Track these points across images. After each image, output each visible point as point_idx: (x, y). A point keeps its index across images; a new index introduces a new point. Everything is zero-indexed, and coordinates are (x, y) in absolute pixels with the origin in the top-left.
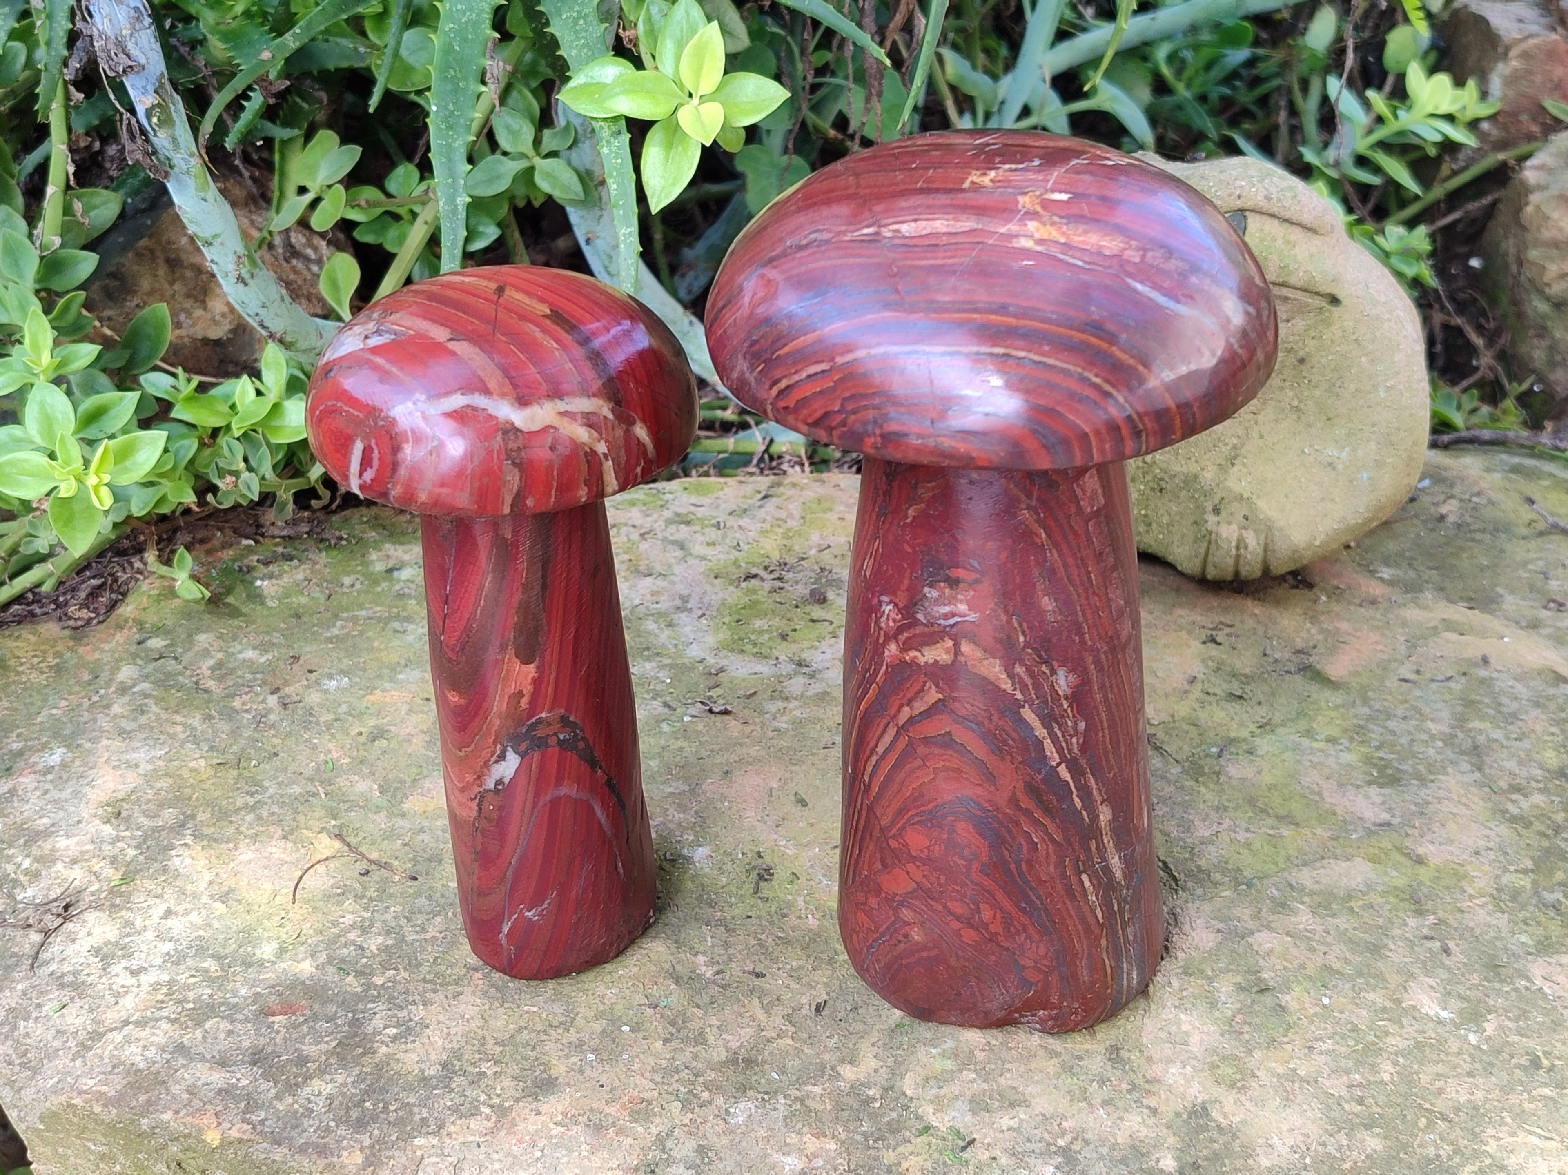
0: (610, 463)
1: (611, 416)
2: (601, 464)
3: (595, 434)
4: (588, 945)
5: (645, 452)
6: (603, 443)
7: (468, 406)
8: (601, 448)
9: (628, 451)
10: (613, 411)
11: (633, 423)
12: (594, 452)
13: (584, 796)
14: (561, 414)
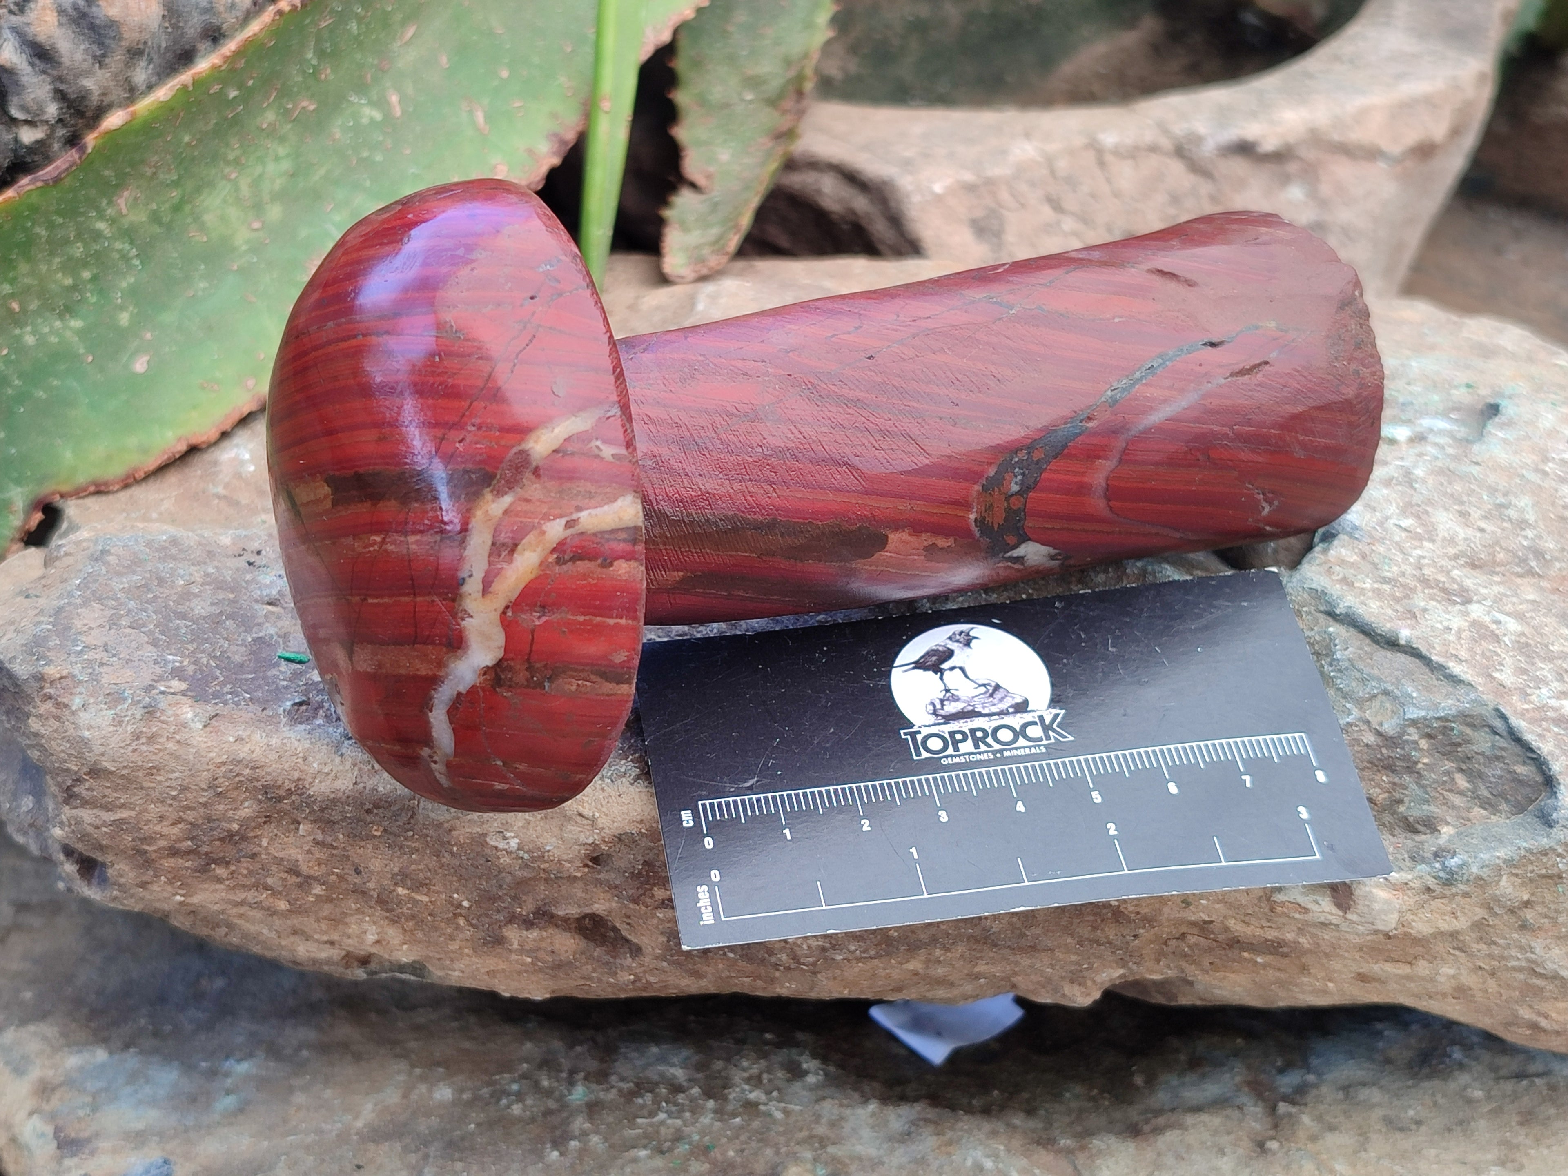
0: (584, 515)
2: (582, 534)
3: (530, 538)
6: (548, 526)
7: (449, 713)
8: (555, 529)
10: (499, 493)
11: (525, 458)
12: (561, 546)
14: (485, 592)
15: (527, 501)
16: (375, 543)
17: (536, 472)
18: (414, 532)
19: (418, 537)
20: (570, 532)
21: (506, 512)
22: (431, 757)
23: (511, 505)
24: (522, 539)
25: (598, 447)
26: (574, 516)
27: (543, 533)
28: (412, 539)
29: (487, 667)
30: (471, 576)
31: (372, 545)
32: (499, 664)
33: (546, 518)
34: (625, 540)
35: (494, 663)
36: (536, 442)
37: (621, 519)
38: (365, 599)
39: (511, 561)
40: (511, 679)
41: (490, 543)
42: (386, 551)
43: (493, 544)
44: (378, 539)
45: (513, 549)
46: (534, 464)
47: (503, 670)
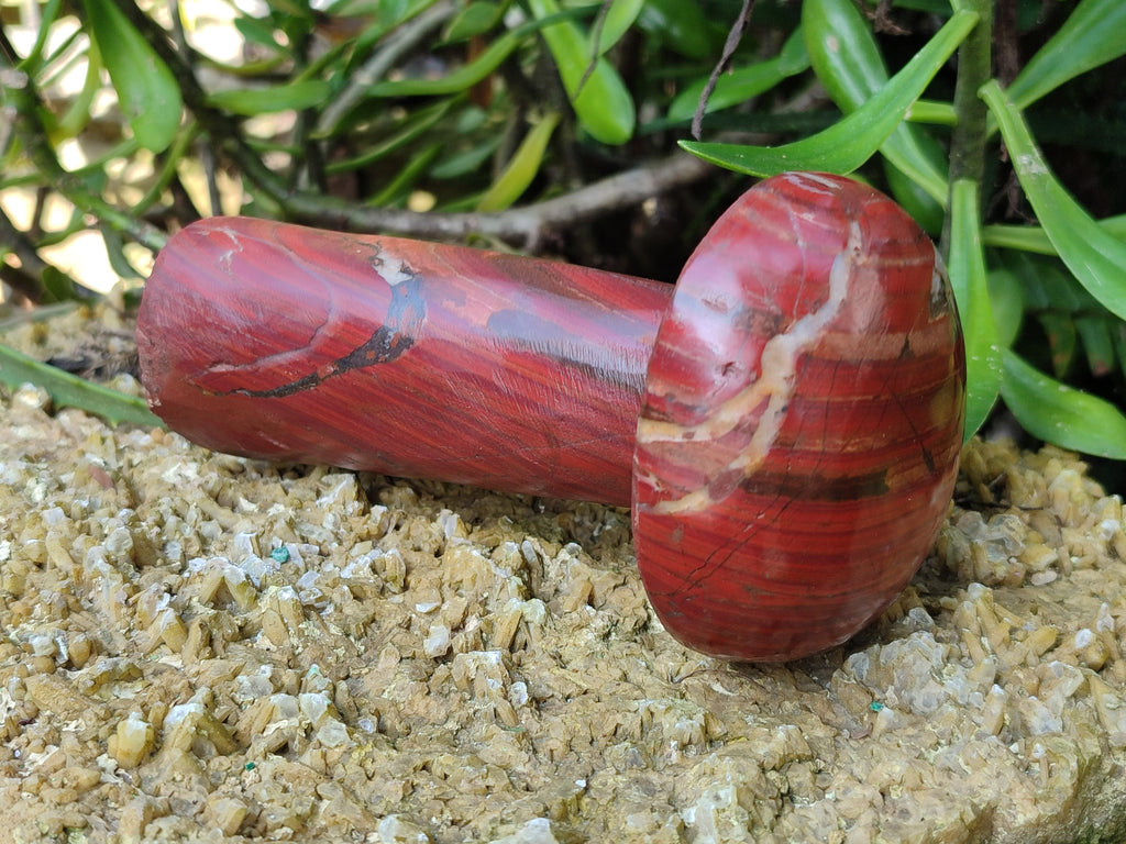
0: (679, 439)
1: (734, 465)
2: (683, 425)
3: (722, 433)
4: (163, 304)
5: (667, 496)
6: (707, 438)
7: (827, 298)
8: (702, 434)
9: (682, 472)
10: (739, 471)
11: (714, 493)
12: (700, 421)
13: (315, 344)
14: (768, 397)
15: (718, 461)
16: (853, 445)
17: (707, 481)
18: (815, 453)
19: (813, 449)
20: (692, 430)
21: (736, 457)
22: (858, 255)
23: (731, 462)
24: (729, 433)
25: (658, 485)
26: (686, 440)
27: (712, 434)
28: (819, 448)
29: (783, 333)
30: (777, 413)
31: (856, 443)
32: (773, 335)
33: (706, 445)
34: (653, 410)
35: (777, 337)
36: (703, 502)
37: (653, 427)
38: (875, 398)
39: (742, 417)
40: (767, 320)
41: (755, 435)
42: (844, 439)
43: (752, 434)
44: (849, 449)
45: (737, 428)
46: (707, 487)
47: (770, 329)
